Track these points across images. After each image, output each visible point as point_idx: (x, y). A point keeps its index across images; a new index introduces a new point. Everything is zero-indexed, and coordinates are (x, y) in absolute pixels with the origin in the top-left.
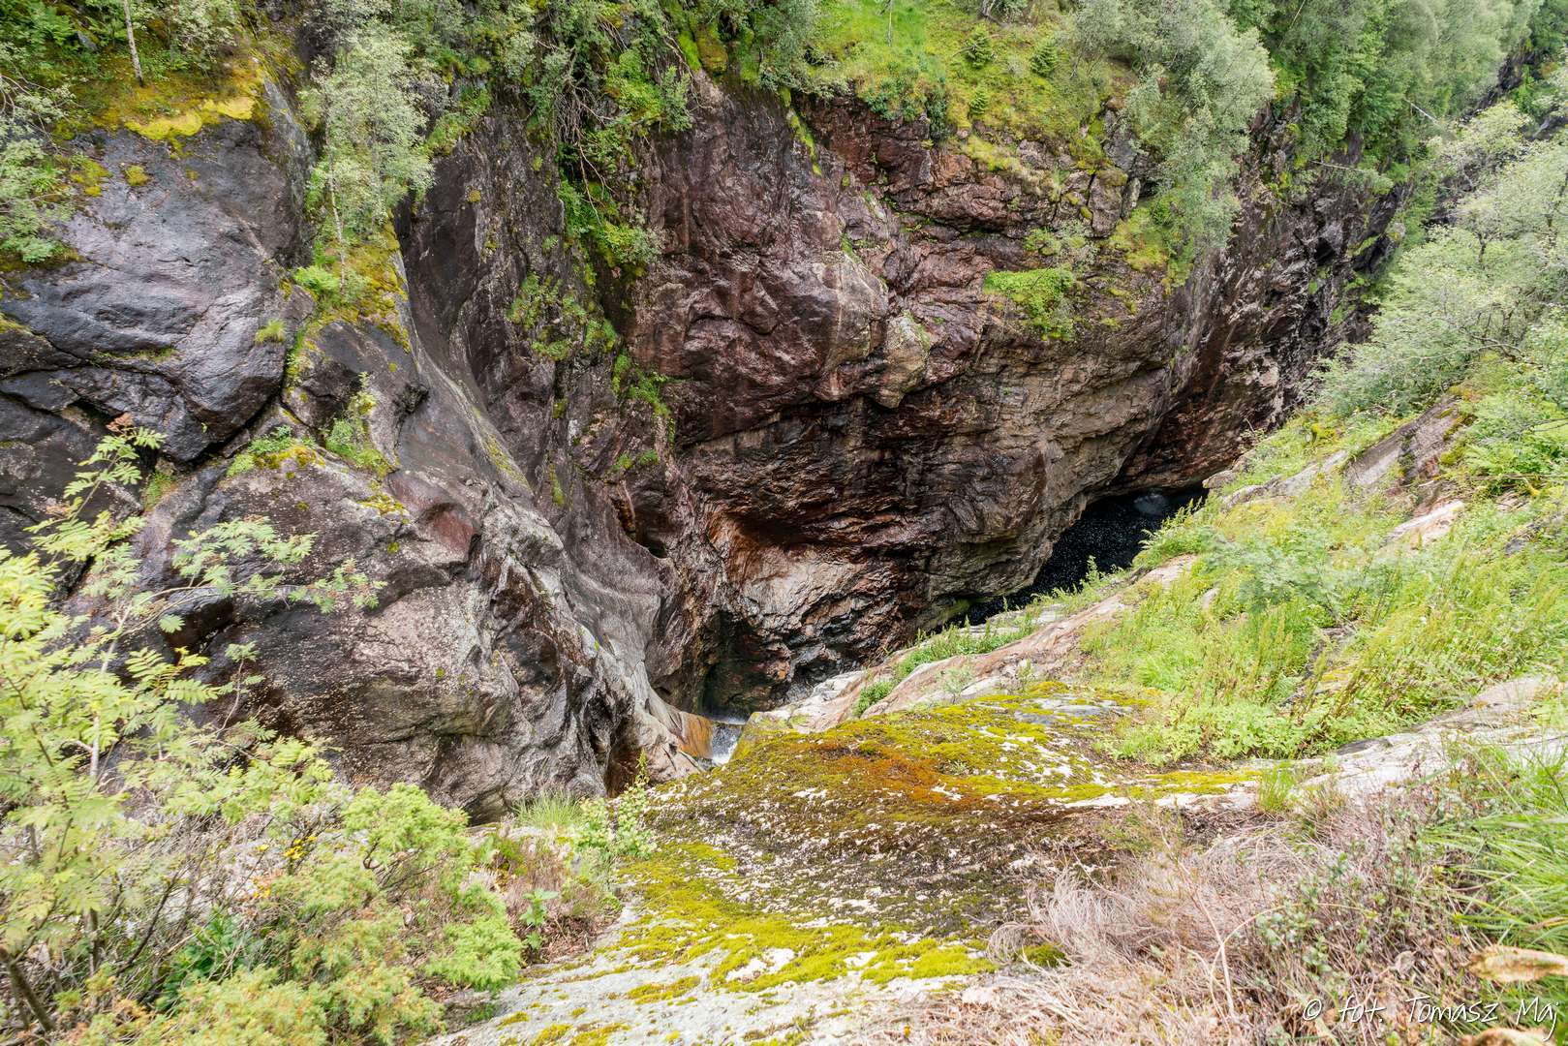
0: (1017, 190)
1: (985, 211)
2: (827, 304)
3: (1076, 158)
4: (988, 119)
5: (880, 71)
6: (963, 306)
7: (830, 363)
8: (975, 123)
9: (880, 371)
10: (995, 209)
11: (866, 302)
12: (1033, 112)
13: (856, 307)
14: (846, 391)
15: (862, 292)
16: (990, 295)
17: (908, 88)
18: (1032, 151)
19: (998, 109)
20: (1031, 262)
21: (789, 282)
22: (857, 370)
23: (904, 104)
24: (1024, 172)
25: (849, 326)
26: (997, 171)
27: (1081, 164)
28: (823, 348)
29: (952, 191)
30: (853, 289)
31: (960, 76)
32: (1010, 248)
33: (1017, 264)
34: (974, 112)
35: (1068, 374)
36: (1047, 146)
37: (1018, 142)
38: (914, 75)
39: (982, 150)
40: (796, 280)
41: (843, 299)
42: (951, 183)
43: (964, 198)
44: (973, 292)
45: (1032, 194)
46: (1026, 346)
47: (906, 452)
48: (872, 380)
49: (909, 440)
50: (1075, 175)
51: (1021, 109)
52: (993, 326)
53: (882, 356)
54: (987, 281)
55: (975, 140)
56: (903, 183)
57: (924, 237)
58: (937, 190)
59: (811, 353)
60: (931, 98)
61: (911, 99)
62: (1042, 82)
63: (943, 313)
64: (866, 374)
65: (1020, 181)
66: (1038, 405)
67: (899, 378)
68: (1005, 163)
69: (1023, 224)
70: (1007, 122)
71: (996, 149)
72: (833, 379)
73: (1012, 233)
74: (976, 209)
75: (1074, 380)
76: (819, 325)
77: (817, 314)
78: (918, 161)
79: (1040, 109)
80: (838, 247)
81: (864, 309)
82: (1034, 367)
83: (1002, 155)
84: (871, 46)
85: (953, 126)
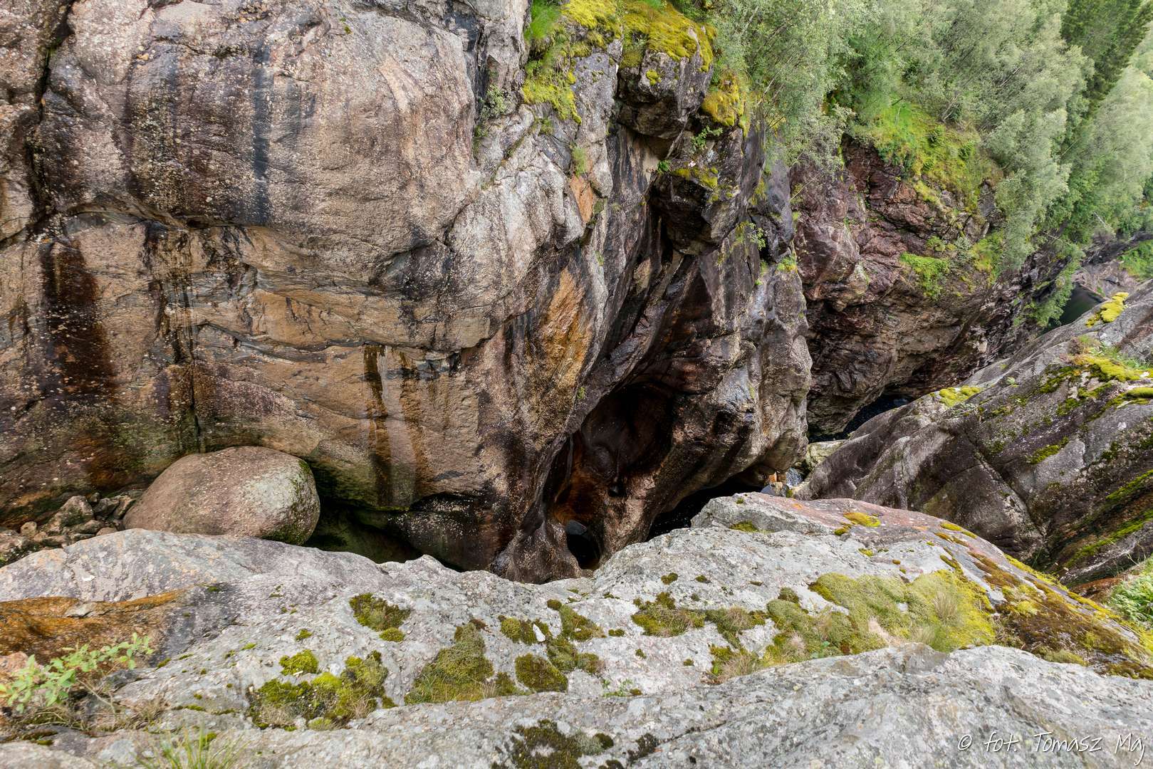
0: (934, 214)
1: (915, 221)
2: (831, 249)
3: (965, 205)
4: (930, 174)
5: (888, 136)
6: (887, 267)
7: (820, 279)
8: (923, 174)
9: (841, 290)
10: (919, 221)
11: (849, 253)
12: (954, 176)
13: (844, 254)
14: (821, 297)
15: (849, 248)
16: (904, 265)
17: (899, 148)
18: (948, 197)
19: (937, 170)
20: (927, 253)
21: (817, 233)
22: (832, 286)
23: (894, 156)
24: (941, 206)
25: (838, 263)
26: (928, 201)
27: (967, 209)
28: (820, 271)
29: (901, 206)
30: (845, 245)
31: (923, 148)
32: (918, 243)
33: (920, 252)
34: (925, 168)
35: (924, 316)
36: (955, 195)
37: (942, 190)
38: (904, 142)
39: (922, 188)
40: (820, 233)
41: (839, 248)
42: (902, 202)
43: (906, 212)
44: (894, 260)
45: (942, 218)
46: (913, 296)
47: (829, 337)
48: (835, 294)
49: (834, 330)
50: (962, 214)
51: (948, 174)
52: (900, 281)
53: (845, 283)
54: (902, 257)
55: (920, 183)
56: (878, 195)
57: (877, 226)
58: (893, 203)
59: (813, 273)
60: (908, 156)
61: (898, 154)
62: (962, 162)
63: (877, 268)
64: (834, 290)
65: (937, 209)
66: (902, 329)
67: (850, 296)
68: (932, 199)
69: (929, 232)
70: (940, 178)
71: (930, 191)
72: (817, 289)
73: (922, 235)
74: (911, 219)
75: (926, 320)
76: (823, 258)
77: (824, 253)
78: (890, 186)
79: (957, 175)
80: (841, 220)
81: (848, 256)
82: (910, 308)
83: (931, 194)
84: (888, 122)
85: (913, 173)
